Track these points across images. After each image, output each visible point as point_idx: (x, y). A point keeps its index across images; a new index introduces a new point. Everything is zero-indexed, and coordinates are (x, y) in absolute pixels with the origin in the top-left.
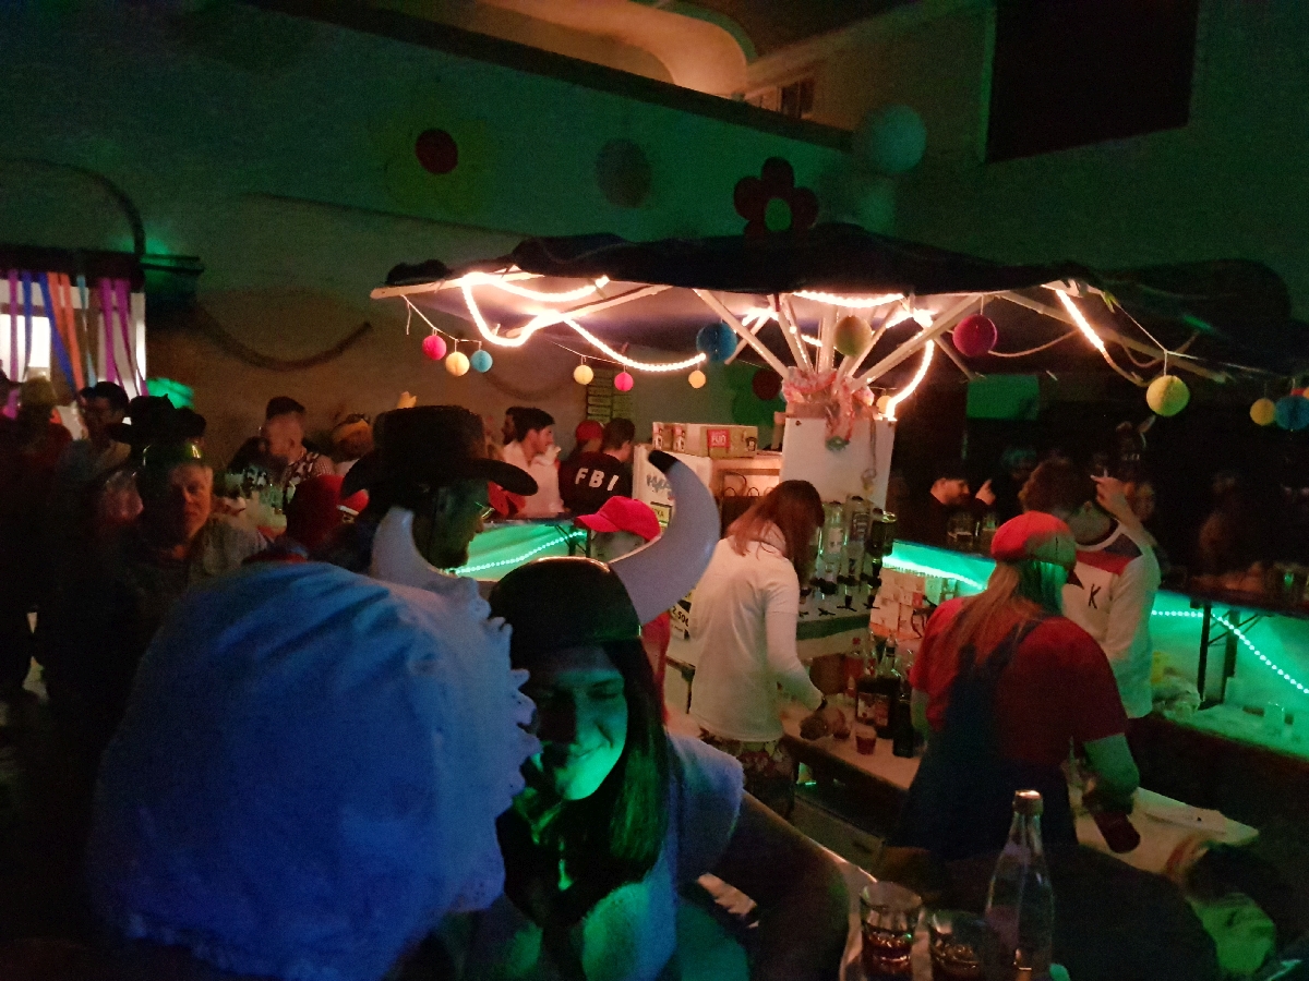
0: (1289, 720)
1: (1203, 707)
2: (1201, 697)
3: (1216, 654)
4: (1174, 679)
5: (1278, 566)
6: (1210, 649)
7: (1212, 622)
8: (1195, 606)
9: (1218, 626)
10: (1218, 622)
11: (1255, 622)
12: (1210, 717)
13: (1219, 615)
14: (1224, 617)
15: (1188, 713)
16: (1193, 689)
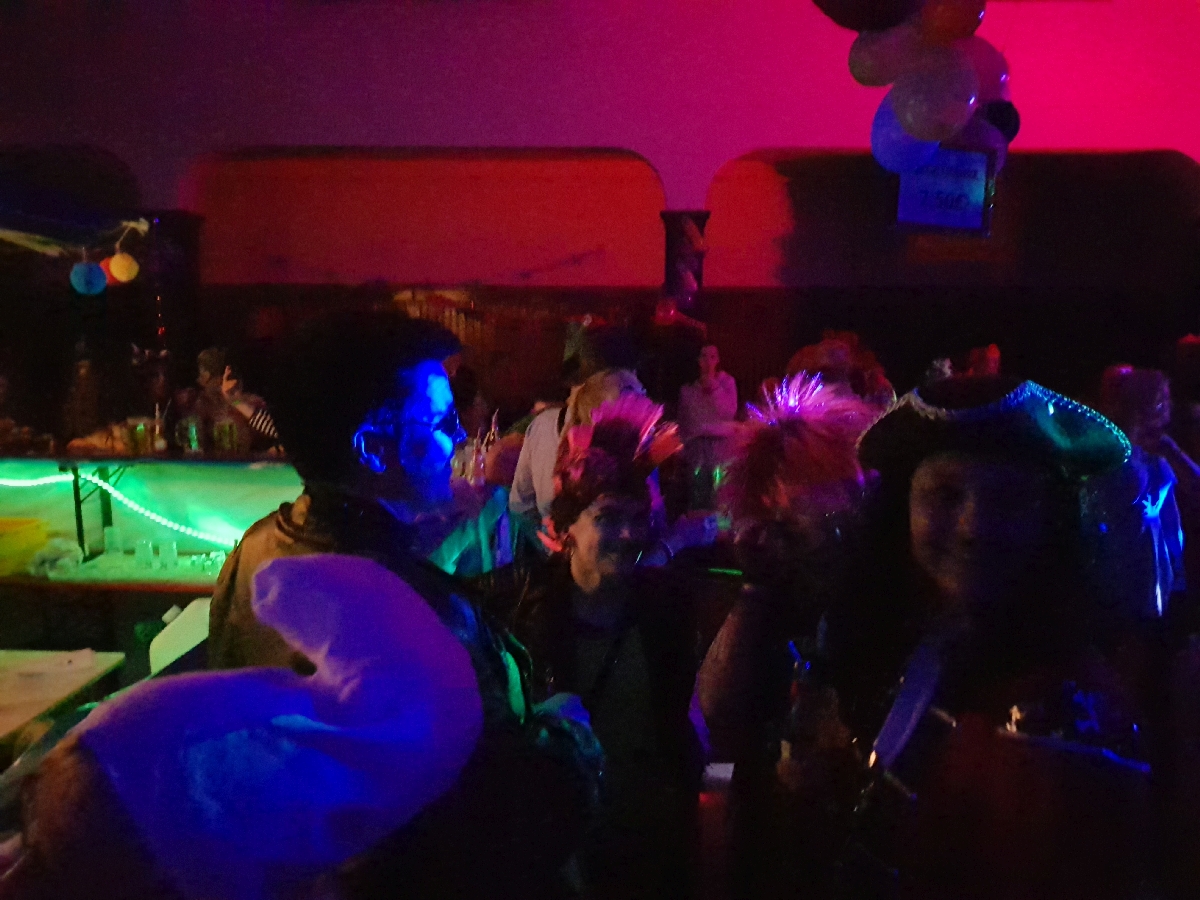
0: (156, 551)
1: (86, 559)
2: (83, 549)
3: (91, 511)
4: (57, 542)
5: (130, 421)
6: (83, 507)
7: (81, 482)
8: (63, 469)
9: (89, 485)
10: (87, 481)
11: (122, 473)
12: (94, 567)
13: (88, 475)
14: (93, 475)
15: (73, 569)
16: (74, 545)
